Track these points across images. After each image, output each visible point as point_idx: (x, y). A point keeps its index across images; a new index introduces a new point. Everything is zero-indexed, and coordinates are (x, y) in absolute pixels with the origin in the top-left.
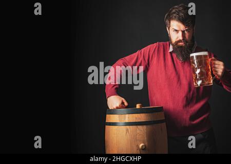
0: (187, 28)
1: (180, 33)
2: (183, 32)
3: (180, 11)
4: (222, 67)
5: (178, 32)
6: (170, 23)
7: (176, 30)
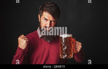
0: (54, 20)
1: (49, 22)
2: (51, 21)
3: (52, 6)
4: (81, 47)
5: (47, 21)
6: (43, 13)
7: (46, 19)
